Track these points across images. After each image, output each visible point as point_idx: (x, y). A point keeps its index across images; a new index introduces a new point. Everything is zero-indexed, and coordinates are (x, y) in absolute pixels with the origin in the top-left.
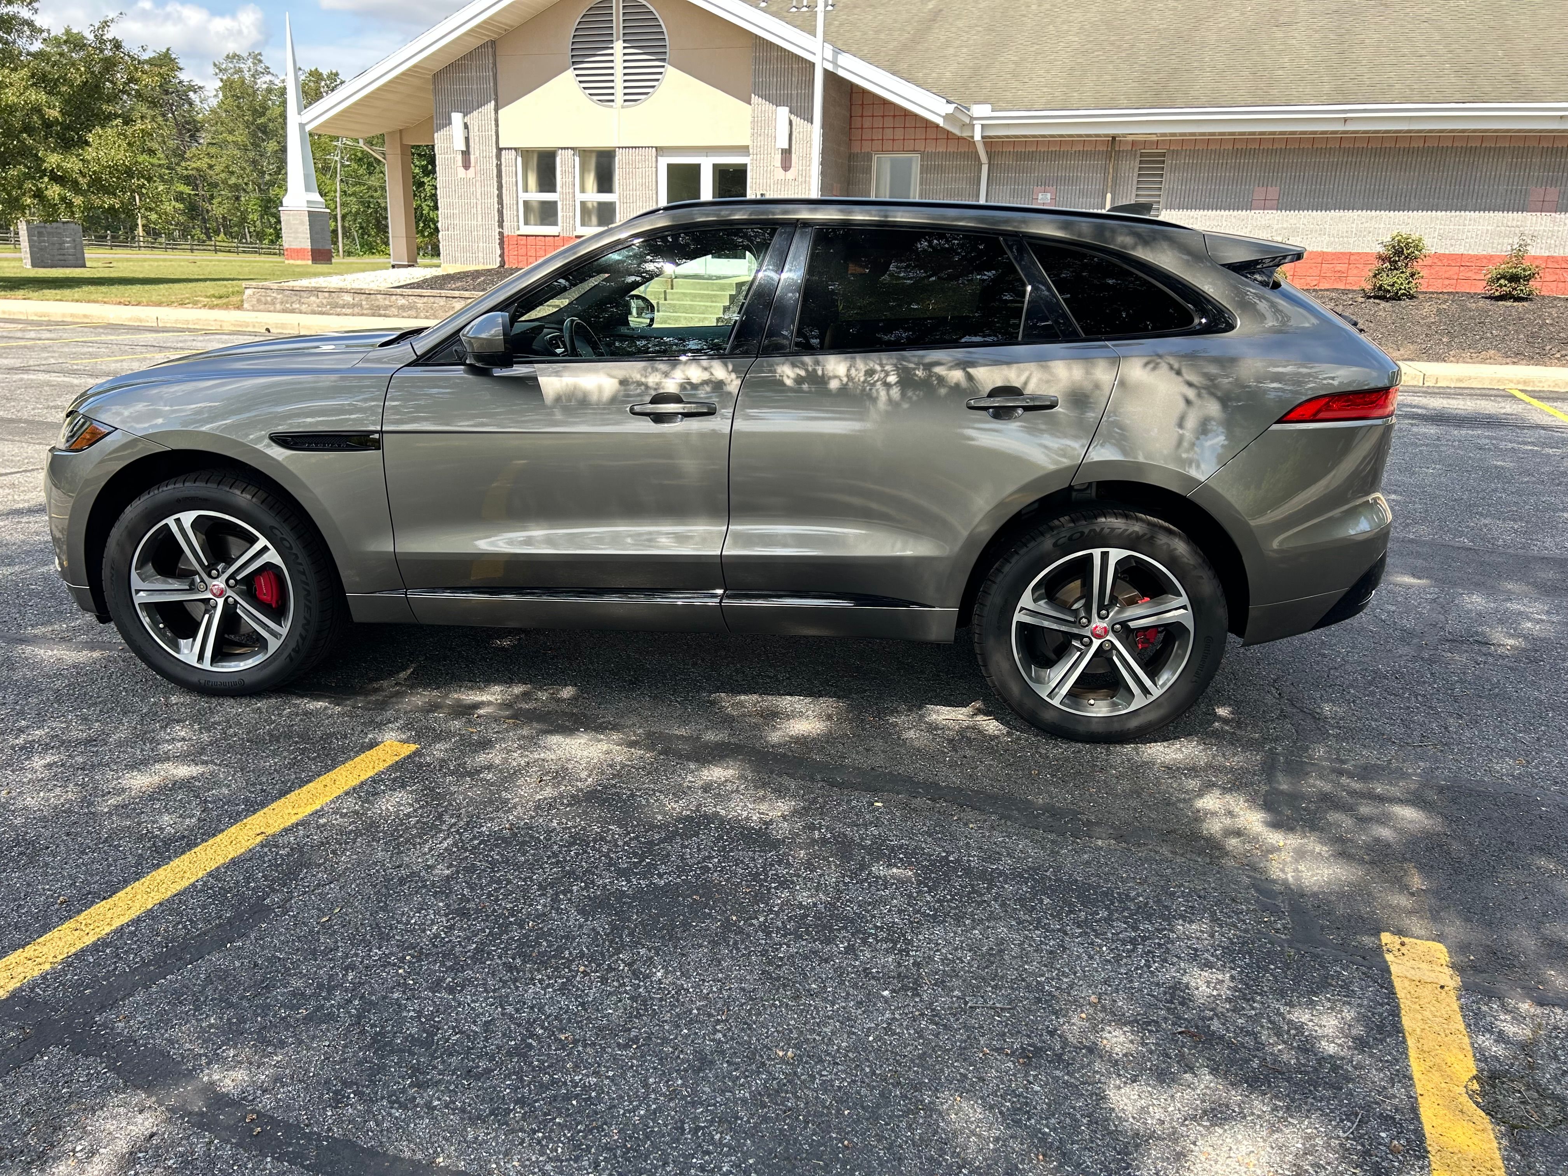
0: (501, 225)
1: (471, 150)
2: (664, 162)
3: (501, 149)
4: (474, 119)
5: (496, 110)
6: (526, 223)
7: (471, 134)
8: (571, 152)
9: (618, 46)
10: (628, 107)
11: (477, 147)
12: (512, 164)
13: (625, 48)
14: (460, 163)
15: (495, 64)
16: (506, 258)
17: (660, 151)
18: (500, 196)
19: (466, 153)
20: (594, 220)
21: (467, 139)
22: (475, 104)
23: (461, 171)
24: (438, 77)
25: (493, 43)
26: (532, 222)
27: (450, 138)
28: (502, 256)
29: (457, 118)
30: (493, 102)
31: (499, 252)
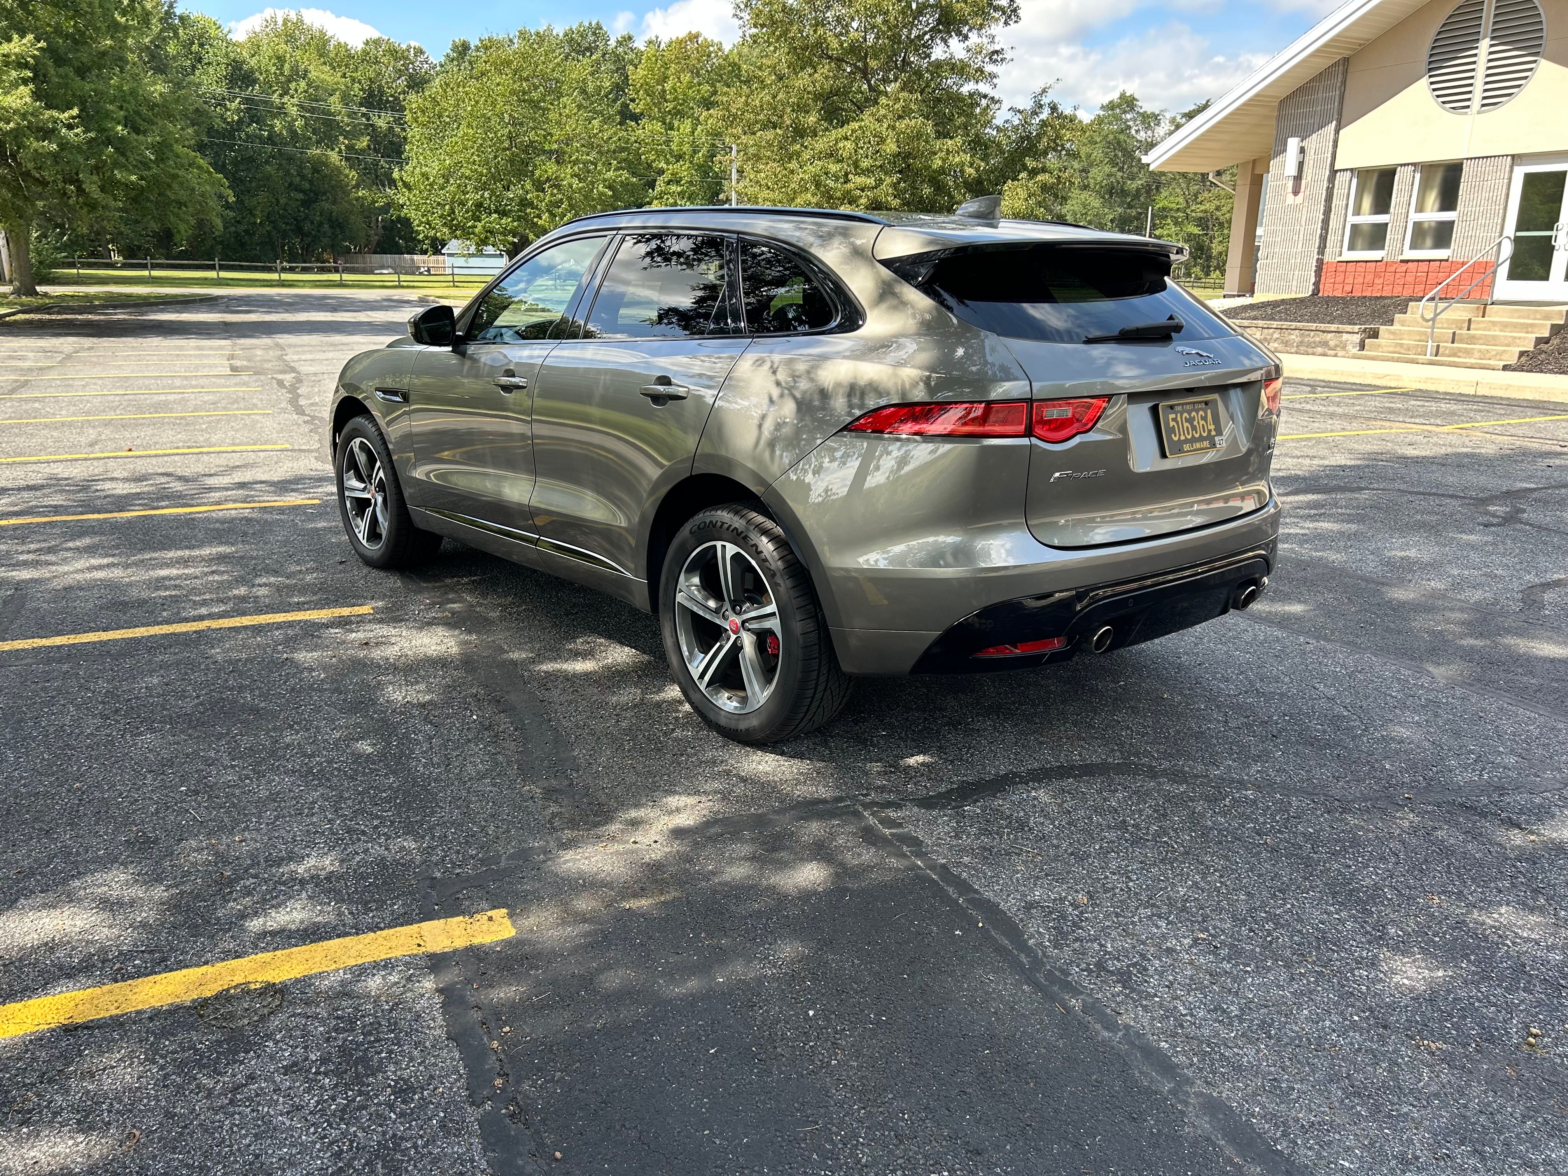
0: (1322, 249)
1: (1304, 176)
2: (1520, 173)
3: (1337, 171)
4: (1313, 142)
5: (1337, 131)
6: (1351, 248)
7: (1306, 159)
8: (1412, 168)
9: (1484, 45)
10: (1484, 112)
11: (1310, 171)
12: (1346, 186)
13: (1492, 46)
14: (1290, 189)
15: (1344, 83)
16: (1321, 287)
17: (1516, 159)
18: (1326, 222)
19: (1298, 178)
20: (1429, 242)
21: (1301, 165)
22: (1316, 126)
23: (1291, 196)
24: (1285, 103)
25: (1346, 61)
26: (1359, 247)
27: (1283, 165)
28: (1317, 284)
29: (1293, 144)
30: (1334, 123)
31: (1313, 280)
